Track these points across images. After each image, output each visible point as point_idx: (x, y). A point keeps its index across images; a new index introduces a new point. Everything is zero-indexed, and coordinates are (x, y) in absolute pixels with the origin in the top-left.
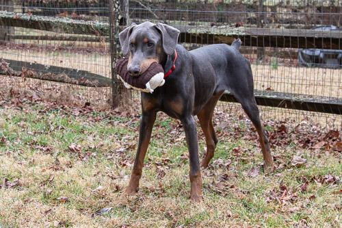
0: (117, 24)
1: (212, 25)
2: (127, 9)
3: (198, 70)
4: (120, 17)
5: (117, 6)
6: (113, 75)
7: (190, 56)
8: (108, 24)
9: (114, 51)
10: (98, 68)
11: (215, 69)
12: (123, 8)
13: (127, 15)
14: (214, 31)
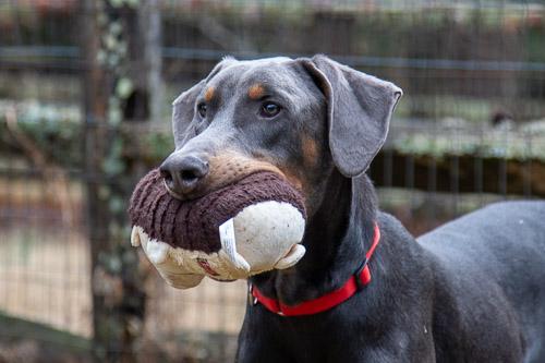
0: (115, 116)
1: (497, 120)
2: (154, 55)
3: (452, 315)
4: (125, 88)
5: (111, 42)
6: (96, 324)
7: (426, 264)
8: (74, 114)
9: (99, 228)
10: (36, 292)
11: (517, 304)
12: (136, 51)
13: (155, 81)
14: (505, 143)
